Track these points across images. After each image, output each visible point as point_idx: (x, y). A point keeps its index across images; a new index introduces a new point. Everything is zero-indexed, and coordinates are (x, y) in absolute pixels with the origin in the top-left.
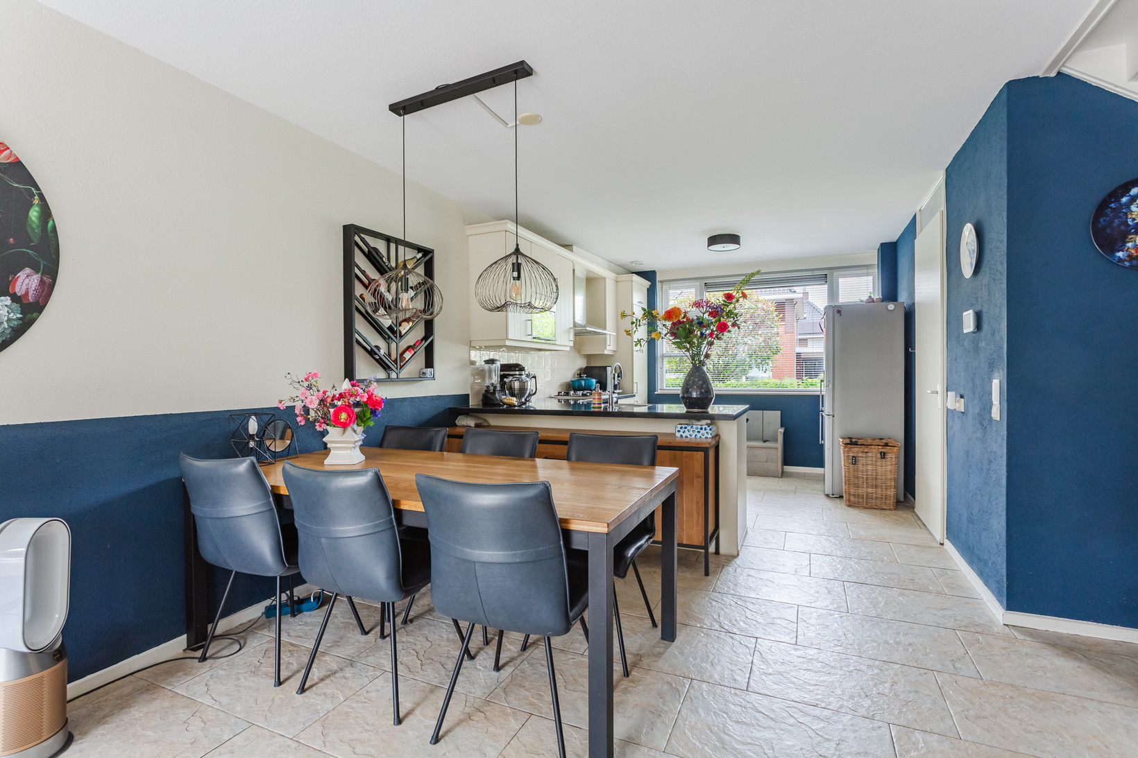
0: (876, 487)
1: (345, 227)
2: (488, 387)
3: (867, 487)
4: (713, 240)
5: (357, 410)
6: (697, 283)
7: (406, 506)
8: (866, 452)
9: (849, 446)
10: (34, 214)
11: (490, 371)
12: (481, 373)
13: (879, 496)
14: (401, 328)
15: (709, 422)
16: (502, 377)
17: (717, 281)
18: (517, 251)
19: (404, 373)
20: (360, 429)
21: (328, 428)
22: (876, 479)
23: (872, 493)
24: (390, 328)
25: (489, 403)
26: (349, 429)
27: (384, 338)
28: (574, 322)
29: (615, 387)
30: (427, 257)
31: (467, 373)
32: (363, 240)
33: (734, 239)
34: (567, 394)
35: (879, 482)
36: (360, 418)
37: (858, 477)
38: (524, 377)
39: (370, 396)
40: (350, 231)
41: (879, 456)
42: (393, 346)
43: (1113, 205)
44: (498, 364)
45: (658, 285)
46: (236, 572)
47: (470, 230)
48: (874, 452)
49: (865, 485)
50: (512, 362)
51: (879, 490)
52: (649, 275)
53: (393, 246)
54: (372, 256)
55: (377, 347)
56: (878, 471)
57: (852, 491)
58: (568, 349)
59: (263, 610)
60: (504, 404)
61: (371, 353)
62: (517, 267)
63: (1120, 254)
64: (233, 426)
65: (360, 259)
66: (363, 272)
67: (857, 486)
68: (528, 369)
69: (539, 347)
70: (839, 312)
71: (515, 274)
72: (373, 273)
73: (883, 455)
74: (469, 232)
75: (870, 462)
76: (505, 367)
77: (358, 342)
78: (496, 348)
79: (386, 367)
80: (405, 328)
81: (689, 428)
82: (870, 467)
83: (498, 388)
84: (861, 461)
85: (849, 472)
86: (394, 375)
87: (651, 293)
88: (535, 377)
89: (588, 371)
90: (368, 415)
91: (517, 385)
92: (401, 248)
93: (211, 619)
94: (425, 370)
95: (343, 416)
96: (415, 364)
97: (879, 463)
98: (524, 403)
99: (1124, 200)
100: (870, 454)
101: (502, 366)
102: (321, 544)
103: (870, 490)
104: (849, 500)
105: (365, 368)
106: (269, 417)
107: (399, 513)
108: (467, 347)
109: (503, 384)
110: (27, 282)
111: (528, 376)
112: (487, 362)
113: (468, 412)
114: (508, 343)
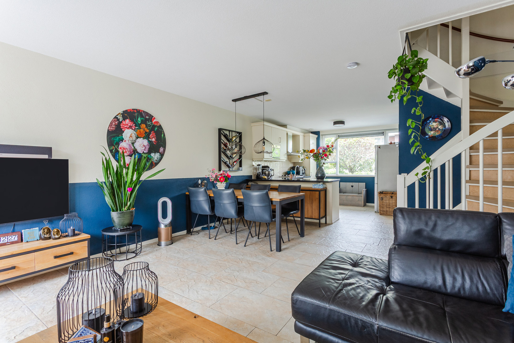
0: (389, 208)
1: (219, 129)
2: (258, 173)
3: (386, 208)
4: (336, 123)
5: (225, 178)
6: (335, 136)
7: (239, 197)
8: (386, 196)
9: (380, 194)
10: (162, 135)
11: (259, 168)
12: (256, 169)
13: (390, 211)
14: (233, 156)
15: (322, 183)
16: (263, 170)
17: (342, 135)
18: (264, 139)
19: (234, 169)
20: (225, 183)
21: (217, 182)
22: (389, 205)
23: (388, 210)
24: (230, 156)
25: (259, 178)
26: (222, 183)
27: (228, 159)
28: (287, 152)
29: (303, 174)
30: (240, 135)
31: (252, 169)
32: (223, 132)
33: (342, 122)
34: (285, 176)
35: (390, 206)
36: (225, 180)
37: (383, 205)
38: (269, 170)
39: (228, 174)
40: (220, 130)
41: (390, 197)
42: (231, 161)
43: (425, 123)
44: (261, 166)
45: (321, 136)
46: (199, 214)
47: (253, 124)
48: (388, 196)
49: (386, 207)
50: (266, 165)
51: (390, 209)
52: (317, 133)
53: (231, 132)
54: (226, 136)
55: (227, 161)
56: (390, 203)
57: (381, 209)
58: (285, 161)
59: (201, 228)
60: (263, 178)
61: (225, 163)
62: (264, 143)
63: (427, 136)
64: (195, 182)
65: (223, 138)
66: (223, 141)
67: (383, 208)
68: (271, 167)
69: (276, 160)
70: (379, 147)
71: (264, 144)
72: (226, 141)
73: (392, 197)
74: (252, 125)
75: (387, 199)
76: (263, 167)
77: (222, 160)
78: (260, 161)
79: (229, 167)
80: (234, 156)
81: (316, 185)
82: (387, 201)
83: (261, 174)
84: (384, 199)
85: (380, 203)
86: (231, 169)
87: (318, 140)
88: (273, 170)
89: (293, 168)
90: (227, 179)
91: (267, 172)
92: (233, 133)
93: (192, 228)
94: (239, 168)
95: (222, 179)
96: (237, 166)
97: (390, 200)
98: (269, 178)
99: (428, 121)
100: (387, 197)
101: (262, 166)
102: (221, 205)
103: (387, 209)
104: (380, 213)
105: (224, 168)
106: (203, 179)
107: (237, 199)
108: (252, 161)
109: (263, 172)
110: (161, 150)
111: (271, 170)
112: (258, 165)
113: (252, 181)
114: (264, 159)
